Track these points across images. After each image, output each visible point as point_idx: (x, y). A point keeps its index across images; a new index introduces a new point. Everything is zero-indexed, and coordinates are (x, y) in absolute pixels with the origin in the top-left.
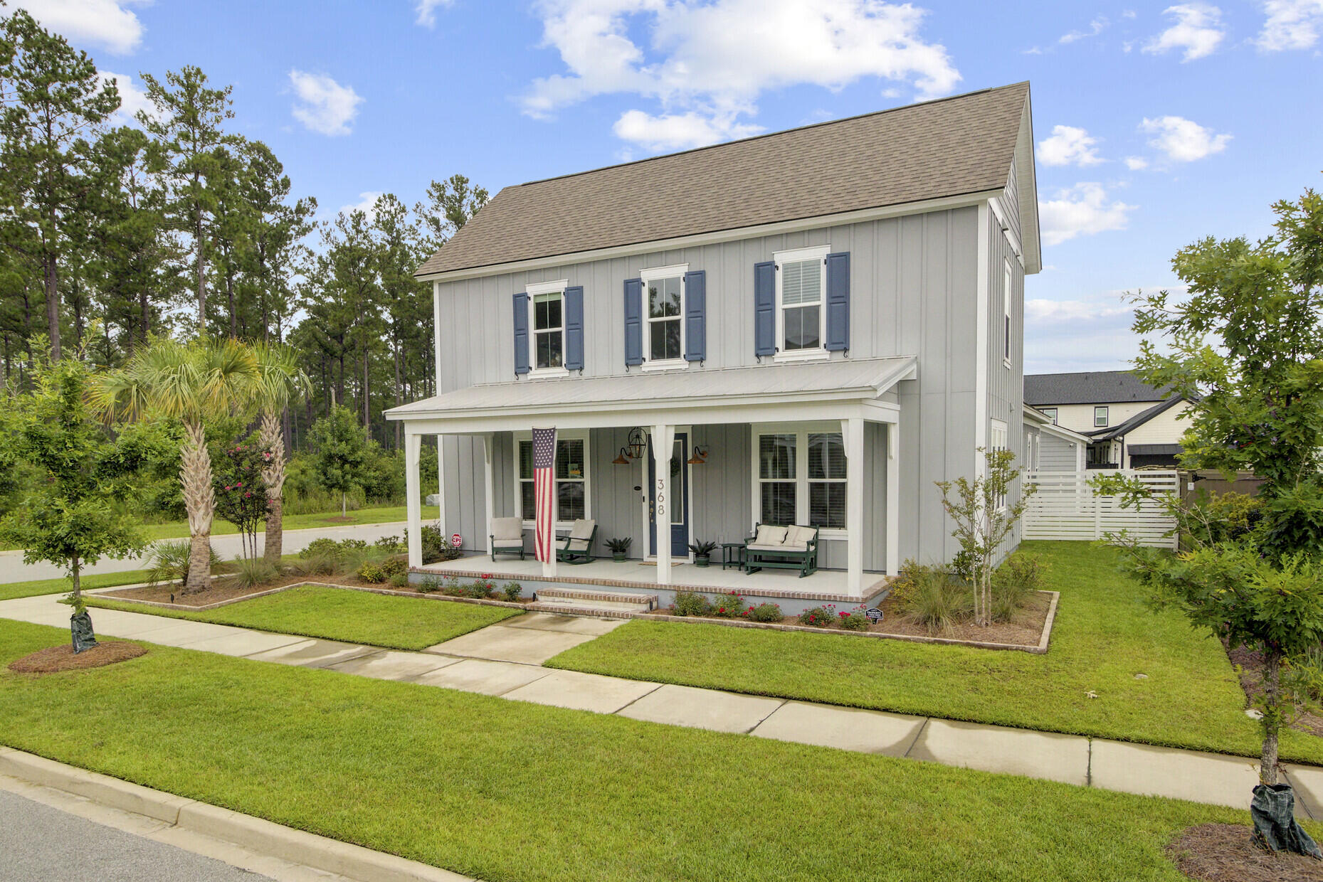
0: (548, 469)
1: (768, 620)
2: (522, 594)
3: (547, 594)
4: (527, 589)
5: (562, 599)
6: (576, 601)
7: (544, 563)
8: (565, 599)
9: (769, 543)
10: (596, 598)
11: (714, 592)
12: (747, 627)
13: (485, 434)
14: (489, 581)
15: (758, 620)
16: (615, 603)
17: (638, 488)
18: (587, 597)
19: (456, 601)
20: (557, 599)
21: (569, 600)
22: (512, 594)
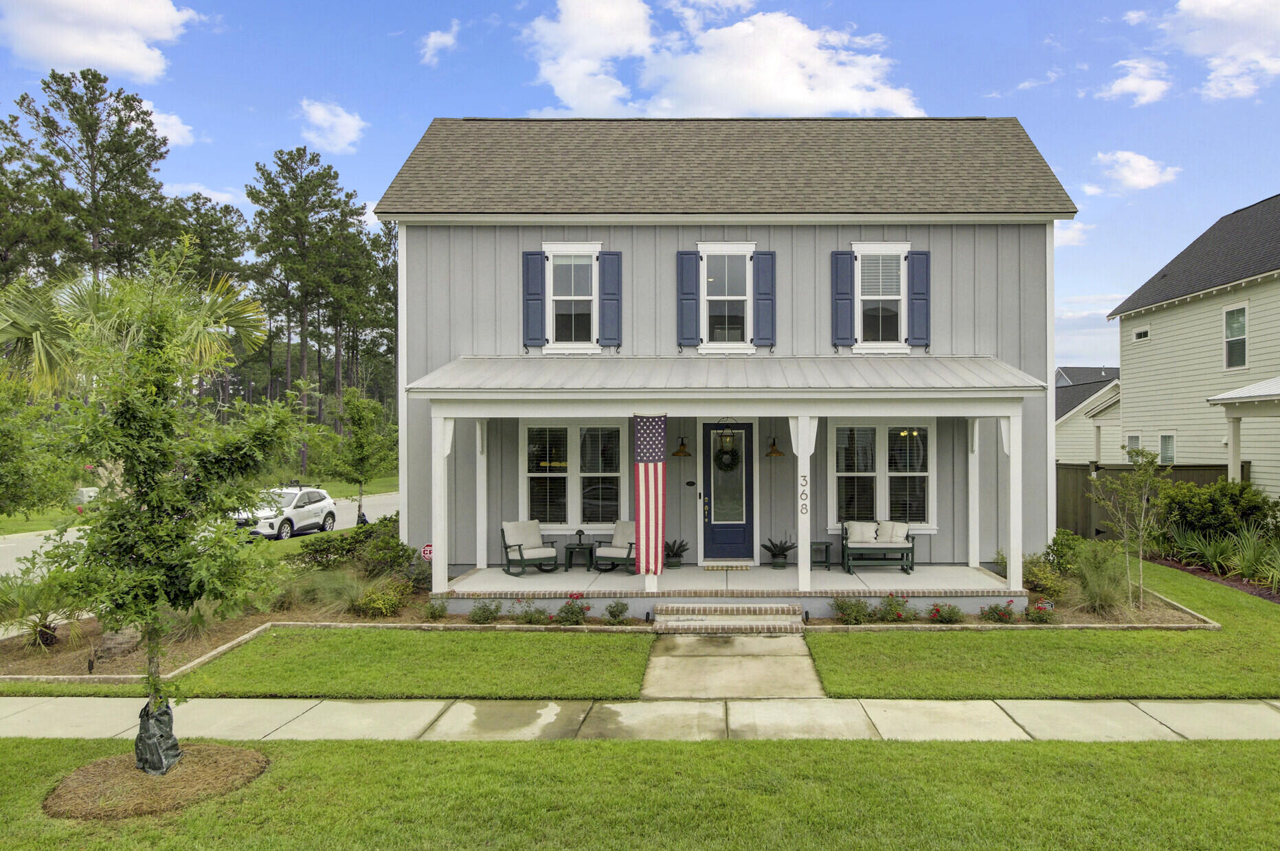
0: (651, 466)
1: (950, 621)
2: (629, 614)
3: (667, 612)
4: (636, 609)
5: (689, 617)
6: (710, 617)
7: (651, 575)
8: (695, 617)
9: (866, 540)
10: (738, 612)
11: (870, 595)
12: (940, 630)
13: (481, 419)
14: (584, 602)
15: (941, 622)
16: (761, 617)
17: (692, 484)
18: (726, 612)
19: (547, 630)
20: (682, 617)
21: (700, 617)
22: (617, 614)
